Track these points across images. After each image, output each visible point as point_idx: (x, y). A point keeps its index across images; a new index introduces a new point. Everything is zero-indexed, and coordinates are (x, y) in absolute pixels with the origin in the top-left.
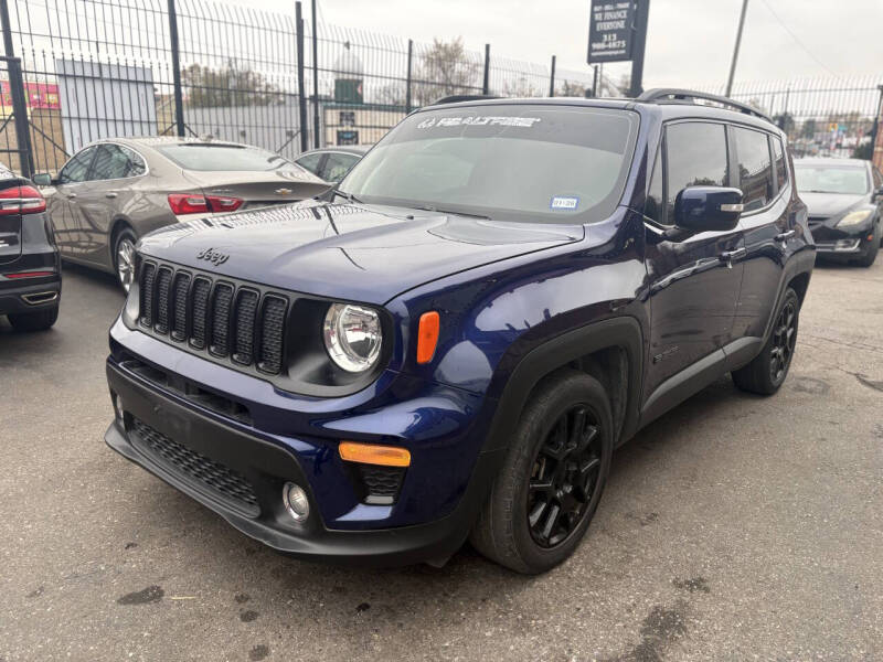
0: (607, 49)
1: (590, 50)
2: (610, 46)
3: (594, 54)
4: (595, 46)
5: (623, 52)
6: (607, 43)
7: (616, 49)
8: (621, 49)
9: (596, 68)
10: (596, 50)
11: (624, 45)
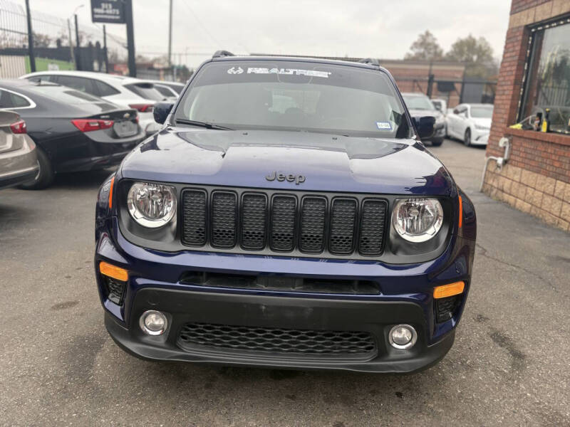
0: (105, 14)
1: (93, 13)
2: (108, 12)
3: (97, 16)
4: (97, 10)
5: (118, 17)
6: (105, 9)
7: (112, 15)
8: (115, 15)
9: (104, 27)
10: (97, 14)
11: (118, 13)
